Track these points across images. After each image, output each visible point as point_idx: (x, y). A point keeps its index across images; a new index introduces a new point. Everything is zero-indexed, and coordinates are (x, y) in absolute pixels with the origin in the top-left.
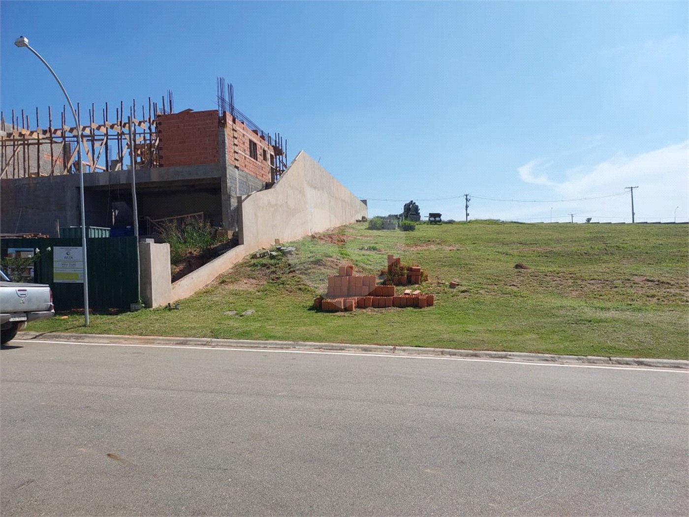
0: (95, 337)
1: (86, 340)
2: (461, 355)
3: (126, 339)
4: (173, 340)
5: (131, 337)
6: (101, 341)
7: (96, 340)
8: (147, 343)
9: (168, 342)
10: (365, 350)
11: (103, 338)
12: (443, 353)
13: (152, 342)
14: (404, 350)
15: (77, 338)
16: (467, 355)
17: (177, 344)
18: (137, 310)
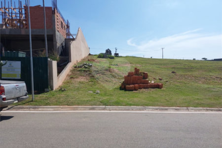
0: (44, 108)
1: (40, 109)
2: (215, 110)
3: (62, 108)
4: (87, 107)
5: (64, 106)
6: (48, 110)
7: (45, 109)
8: (74, 110)
9: (85, 109)
10: (176, 110)
11: (49, 108)
12: (207, 110)
13: (77, 109)
14: (192, 109)
15: (34, 108)
16: (217, 110)
17: (90, 109)
18: (48, 92)
